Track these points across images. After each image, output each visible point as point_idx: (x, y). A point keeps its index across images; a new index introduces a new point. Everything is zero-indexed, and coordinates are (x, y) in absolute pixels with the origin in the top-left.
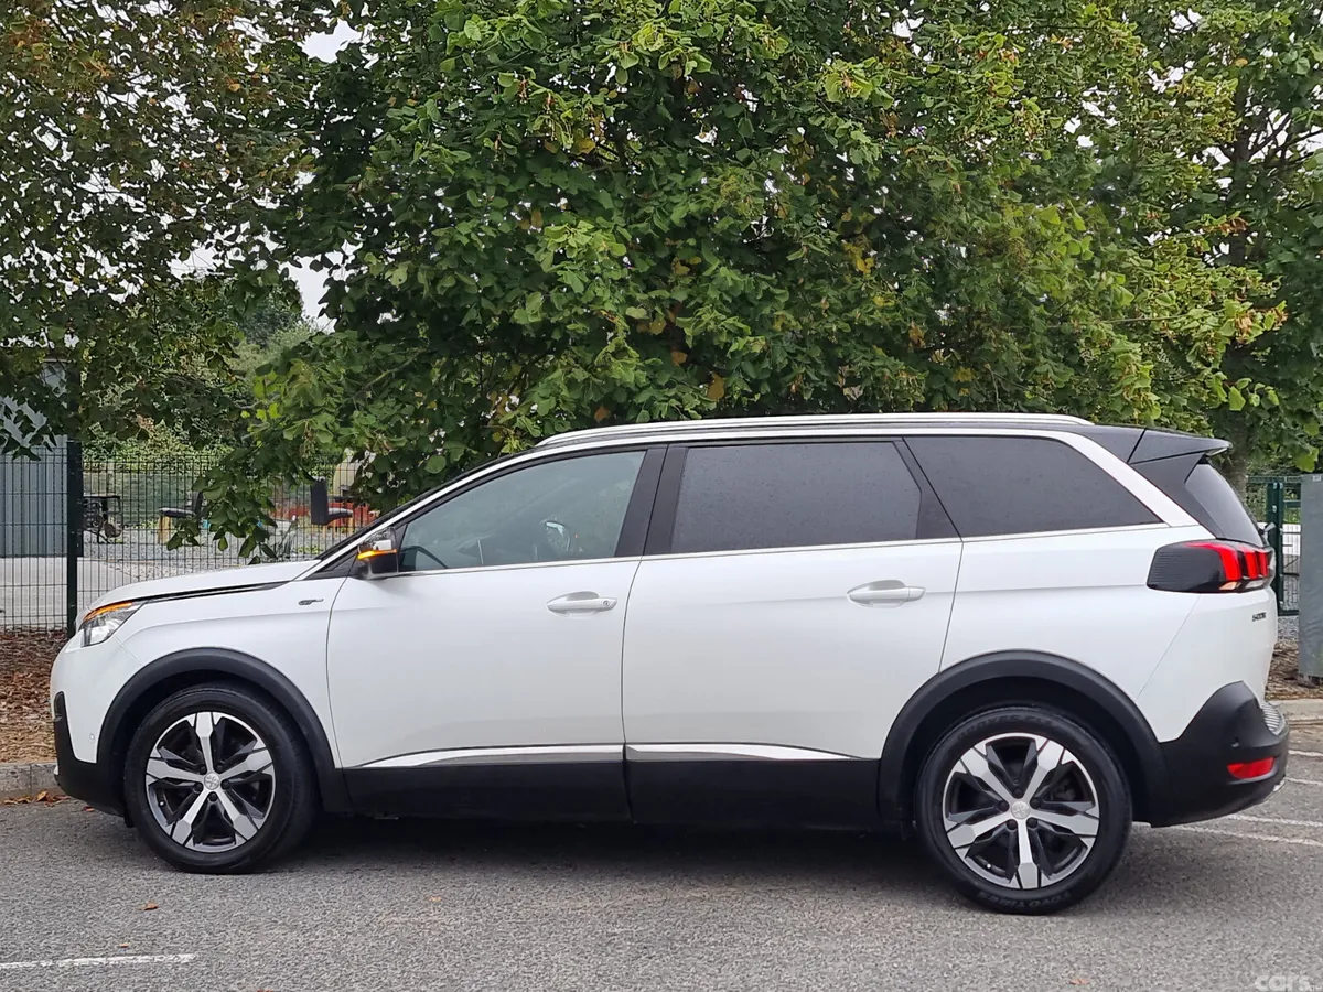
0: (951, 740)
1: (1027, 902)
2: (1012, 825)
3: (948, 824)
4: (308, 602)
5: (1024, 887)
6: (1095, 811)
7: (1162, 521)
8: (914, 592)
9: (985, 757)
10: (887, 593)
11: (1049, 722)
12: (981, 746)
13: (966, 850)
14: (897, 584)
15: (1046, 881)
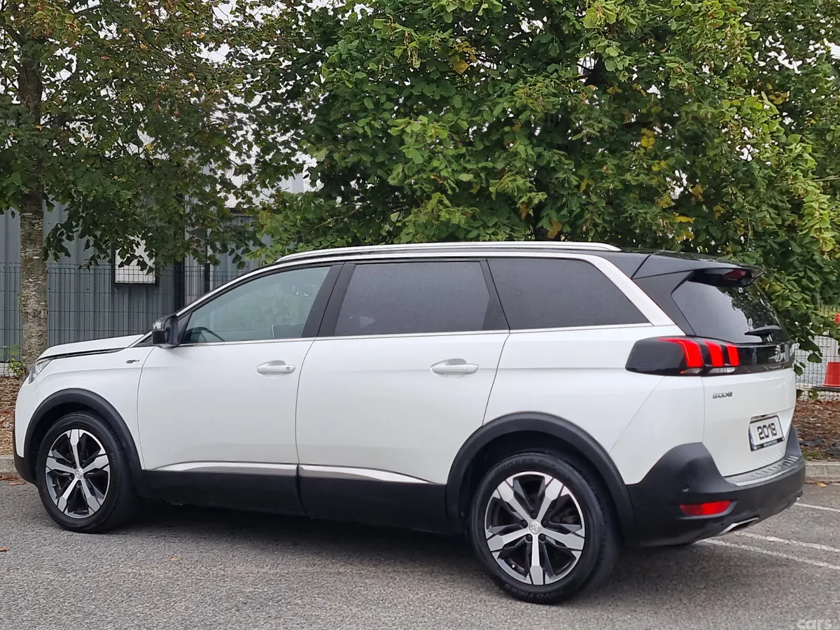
0: (491, 475)
1: (535, 594)
2: (529, 537)
3: (488, 534)
4: (131, 362)
5: (535, 584)
6: (582, 532)
7: (648, 321)
8: (472, 367)
9: (512, 488)
10: (455, 368)
11: (554, 466)
12: (510, 480)
13: (498, 553)
14: (462, 362)
15: (549, 581)
